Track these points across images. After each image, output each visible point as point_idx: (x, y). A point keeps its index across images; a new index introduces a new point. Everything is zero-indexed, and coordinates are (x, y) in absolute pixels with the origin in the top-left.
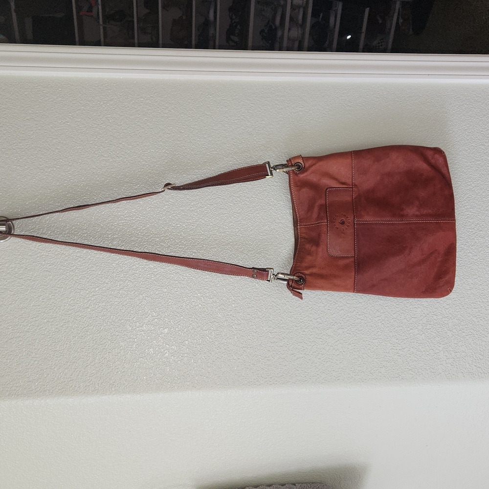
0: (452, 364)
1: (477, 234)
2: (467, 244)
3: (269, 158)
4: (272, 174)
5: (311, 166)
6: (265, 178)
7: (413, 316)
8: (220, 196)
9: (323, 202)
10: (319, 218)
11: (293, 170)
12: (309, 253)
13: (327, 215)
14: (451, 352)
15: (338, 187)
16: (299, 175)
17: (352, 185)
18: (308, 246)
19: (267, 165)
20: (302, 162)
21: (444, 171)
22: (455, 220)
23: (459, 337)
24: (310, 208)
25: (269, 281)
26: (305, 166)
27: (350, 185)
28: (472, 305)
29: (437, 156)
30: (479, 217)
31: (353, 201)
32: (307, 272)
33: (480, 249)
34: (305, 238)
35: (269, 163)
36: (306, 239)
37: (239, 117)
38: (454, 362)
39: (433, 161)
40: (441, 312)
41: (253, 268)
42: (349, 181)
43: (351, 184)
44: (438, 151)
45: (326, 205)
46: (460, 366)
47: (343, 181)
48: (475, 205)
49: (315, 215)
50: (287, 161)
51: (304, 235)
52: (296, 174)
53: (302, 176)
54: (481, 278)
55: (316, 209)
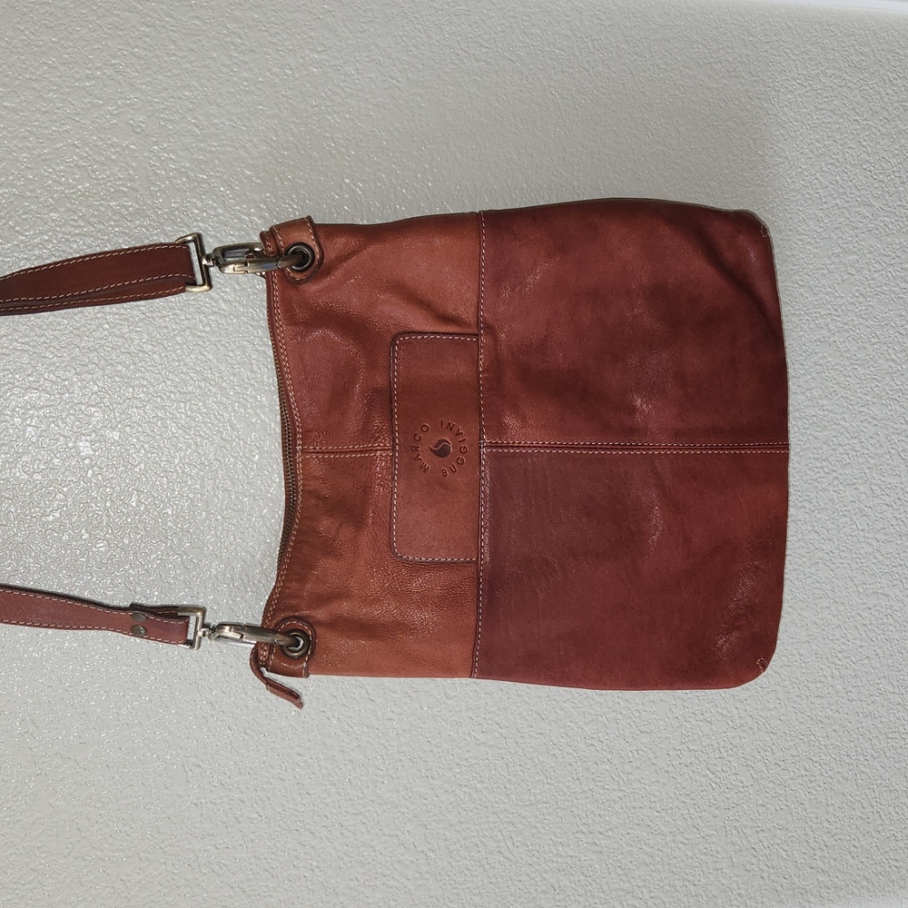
0: (748, 867)
1: (835, 474)
2: (806, 504)
3: (203, 220)
4: (208, 280)
5: (342, 259)
6: (183, 291)
7: (642, 728)
8: (27, 343)
9: (380, 380)
10: (366, 433)
11: (282, 270)
12: (329, 549)
13: (392, 425)
14: (748, 831)
15: (432, 329)
16: (304, 287)
17: (478, 327)
18: (325, 525)
19: (192, 246)
20: (313, 244)
21: (762, 288)
22: (786, 447)
23: (771, 785)
24: (339, 396)
25: (190, 643)
26: (322, 258)
27: (470, 326)
28: (812, 686)
29: (743, 241)
30: (844, 423)
31: (479, 378)
32: (321, 614)
33: (842, 520)
34: (318, 497)
35: (198, 239)
36: (324, 499)
37: (98, 69)
38: (754, 860)
39: (729, 256)
40: (725, 712)
41: (134, 607)
42: (467, 313)
43: (472, 320)
44: (749, 226)
45: (391, 389)
46: (772, 871)
47: (450, 311)
48: (836, 387)
49: (353, 424)
50: (262, 235)
51: (313, 485)
52: (295, 284)
53: (312, 288)
54: (841, 608)
55: (356, 404)
